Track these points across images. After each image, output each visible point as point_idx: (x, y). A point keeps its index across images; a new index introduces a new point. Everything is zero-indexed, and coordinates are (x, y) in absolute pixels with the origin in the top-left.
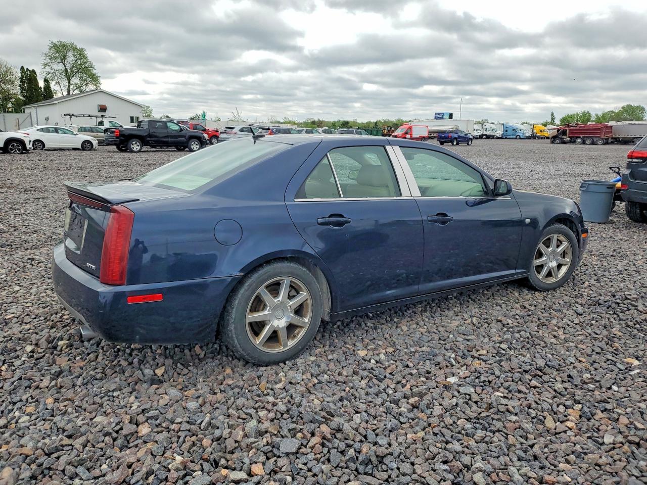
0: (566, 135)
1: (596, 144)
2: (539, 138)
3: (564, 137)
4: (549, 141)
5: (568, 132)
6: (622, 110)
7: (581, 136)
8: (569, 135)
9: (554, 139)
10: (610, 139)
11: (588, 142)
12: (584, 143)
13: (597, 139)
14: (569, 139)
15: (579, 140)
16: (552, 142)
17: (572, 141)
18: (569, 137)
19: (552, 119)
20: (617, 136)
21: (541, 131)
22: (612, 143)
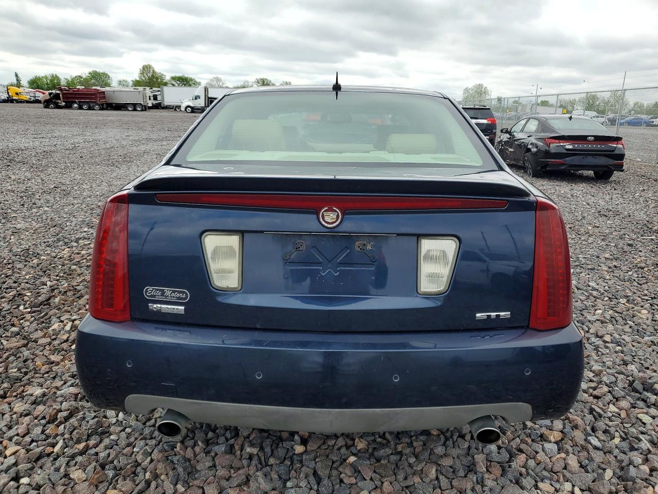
0: (60, 100)
1: (93, 110)
2: (18, 101)
3: (59, 101)
4: (41, 105)
5: (61, 95)
6: (90, 75)
7: (77, 101)
8: (63, 99)
9: (47, 104)
10: (105, 105)
11: (85, 107)
12: (80, 108)
13: (93, 104)
14: (64, 104)
15: (76, 105)
16: (46, 107)
17: (69, 106)
18: (64, 102)
19: (18, 80)
20: (110, 102)
21: (17, 94)
22: (106, 109)
